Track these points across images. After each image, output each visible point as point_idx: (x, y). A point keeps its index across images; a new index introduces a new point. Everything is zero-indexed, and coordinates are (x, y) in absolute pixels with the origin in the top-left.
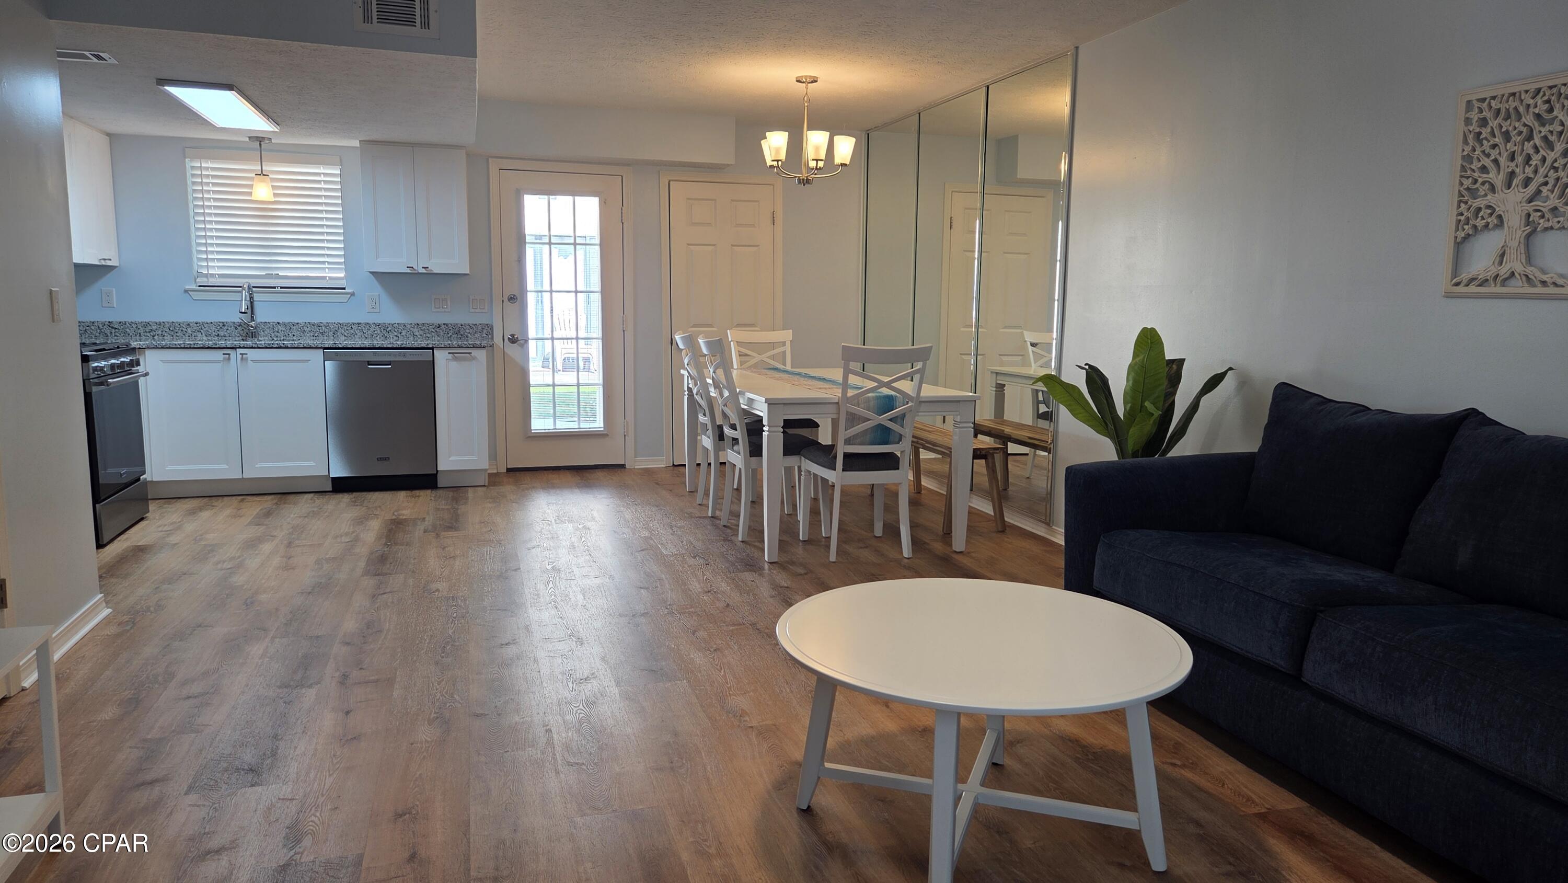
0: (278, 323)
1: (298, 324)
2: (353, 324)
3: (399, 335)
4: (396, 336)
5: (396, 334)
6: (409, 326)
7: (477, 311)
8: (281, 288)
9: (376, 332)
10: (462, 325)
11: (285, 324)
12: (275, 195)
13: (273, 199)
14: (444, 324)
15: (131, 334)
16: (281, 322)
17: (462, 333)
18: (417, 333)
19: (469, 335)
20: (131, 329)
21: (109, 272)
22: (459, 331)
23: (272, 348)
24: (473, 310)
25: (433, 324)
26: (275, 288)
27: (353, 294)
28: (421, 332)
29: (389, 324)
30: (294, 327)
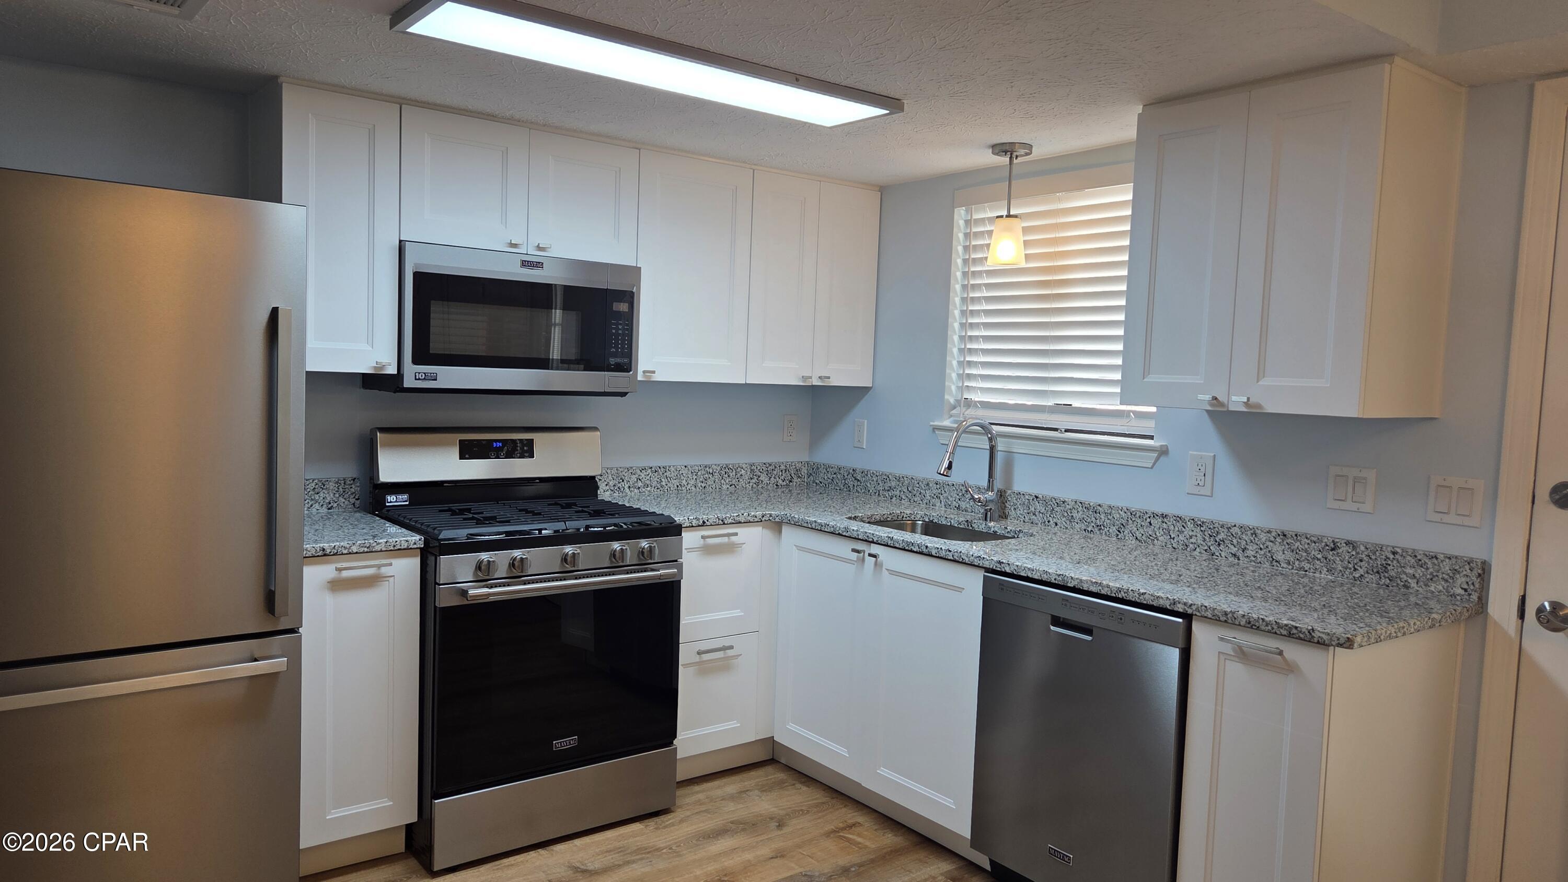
0: (1037, 497)
1: (1064, 502)
2: (1155, 515)
3: (1240, 553)
4: (1235, 555)
5: (1234, 550)
6: (1263, 537)
7: (1446, 519)
8: (1067, 431)
9: (1193, 540)
10: (1394, 553)
11: (1045, 501)
12: (1028, 257)
13: (1023, 264)
14: (1348, 543)
15: (871, 491)
16: (1040, 496)
17: (1393, 573)
18: (1279, 556)
19: (1413, 583)
20: (872, 483)
21: (864, 396)
22: (1385, 568)
23: (912, 551)
24: (1437, 517)
25: (1319, 540)
26: (1056, 430)
27: (1163, 452)
28: (1289, 555)
29: (1222, 526)
30: (1057, 509)
